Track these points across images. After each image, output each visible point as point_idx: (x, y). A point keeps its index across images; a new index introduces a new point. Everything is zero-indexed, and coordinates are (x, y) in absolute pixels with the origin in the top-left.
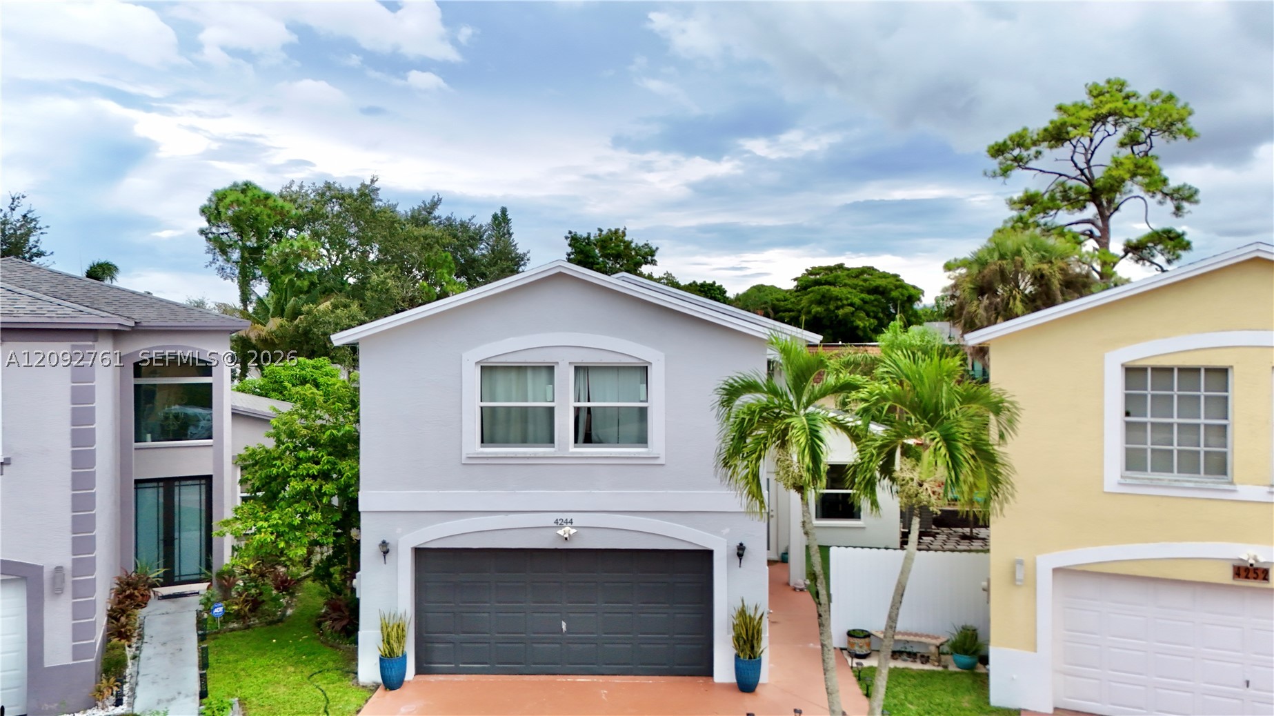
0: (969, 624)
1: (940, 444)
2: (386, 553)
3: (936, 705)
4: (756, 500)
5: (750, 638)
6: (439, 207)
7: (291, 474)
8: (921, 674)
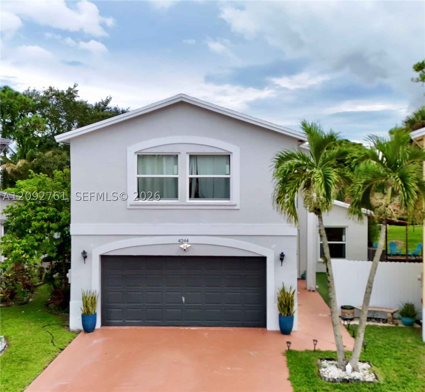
0: (410, 302)
1: (398, 179)
2: (85, 257)
3: (391, 341)
4: (293, 215)
5: (287, 305)
6: (110, 102)
7: (33, 219)
8: (383, 328)
